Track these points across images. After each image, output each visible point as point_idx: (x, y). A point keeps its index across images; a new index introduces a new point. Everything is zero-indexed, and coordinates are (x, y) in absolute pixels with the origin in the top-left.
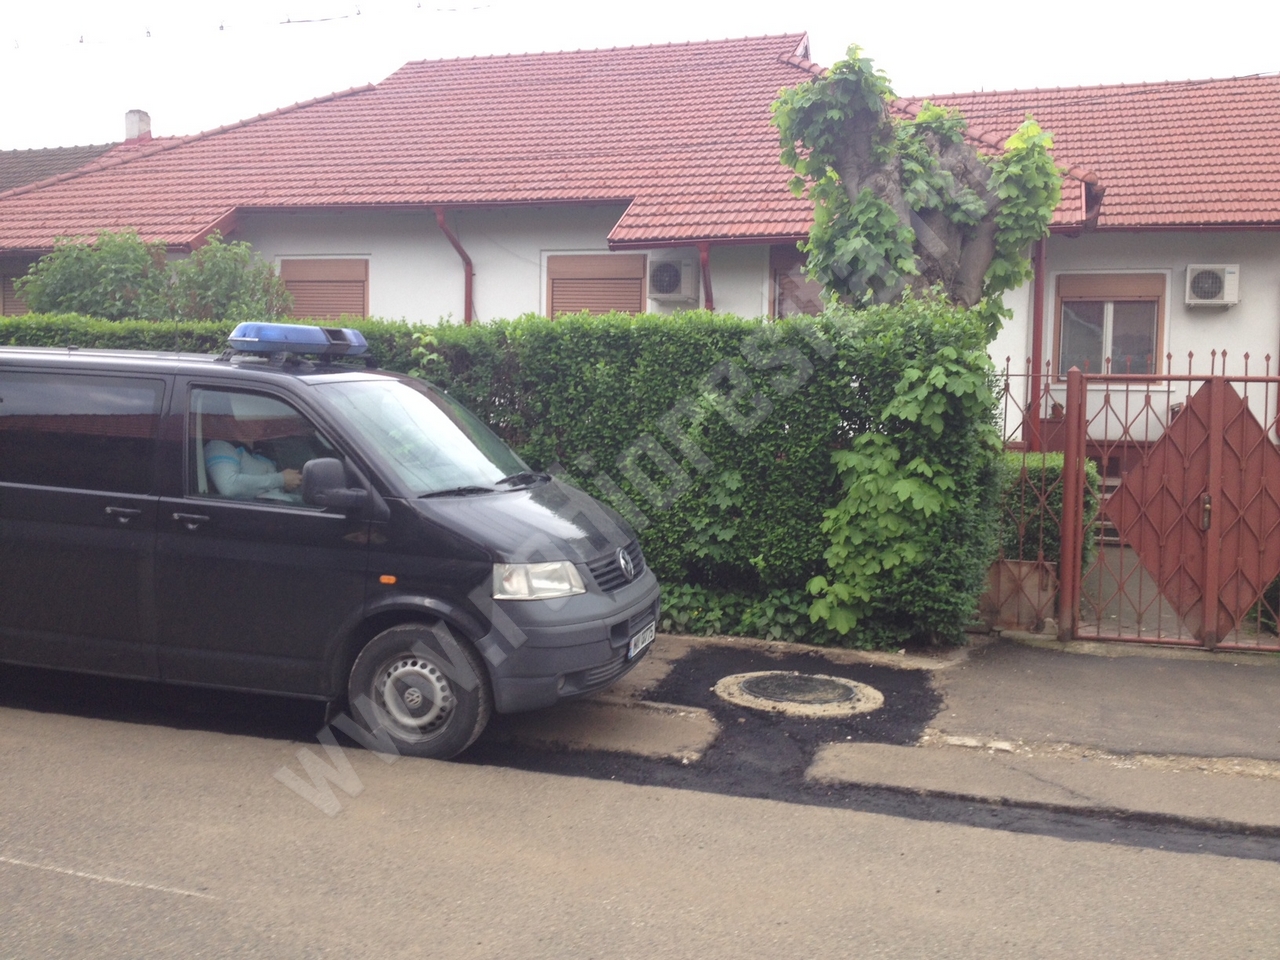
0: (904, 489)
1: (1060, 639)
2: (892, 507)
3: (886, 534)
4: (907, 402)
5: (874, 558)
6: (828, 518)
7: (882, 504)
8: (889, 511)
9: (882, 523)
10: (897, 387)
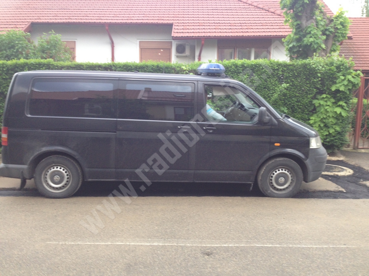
0: (338, 110)
1: (354, 149)
2: (333, 115)
3: (331, 123)
4: (341, 86)
5: (325, 130)
6: (312, 119)
7: (331, 115)
8: (333, 117)
9: (330, 120)
10: (337, 81)
